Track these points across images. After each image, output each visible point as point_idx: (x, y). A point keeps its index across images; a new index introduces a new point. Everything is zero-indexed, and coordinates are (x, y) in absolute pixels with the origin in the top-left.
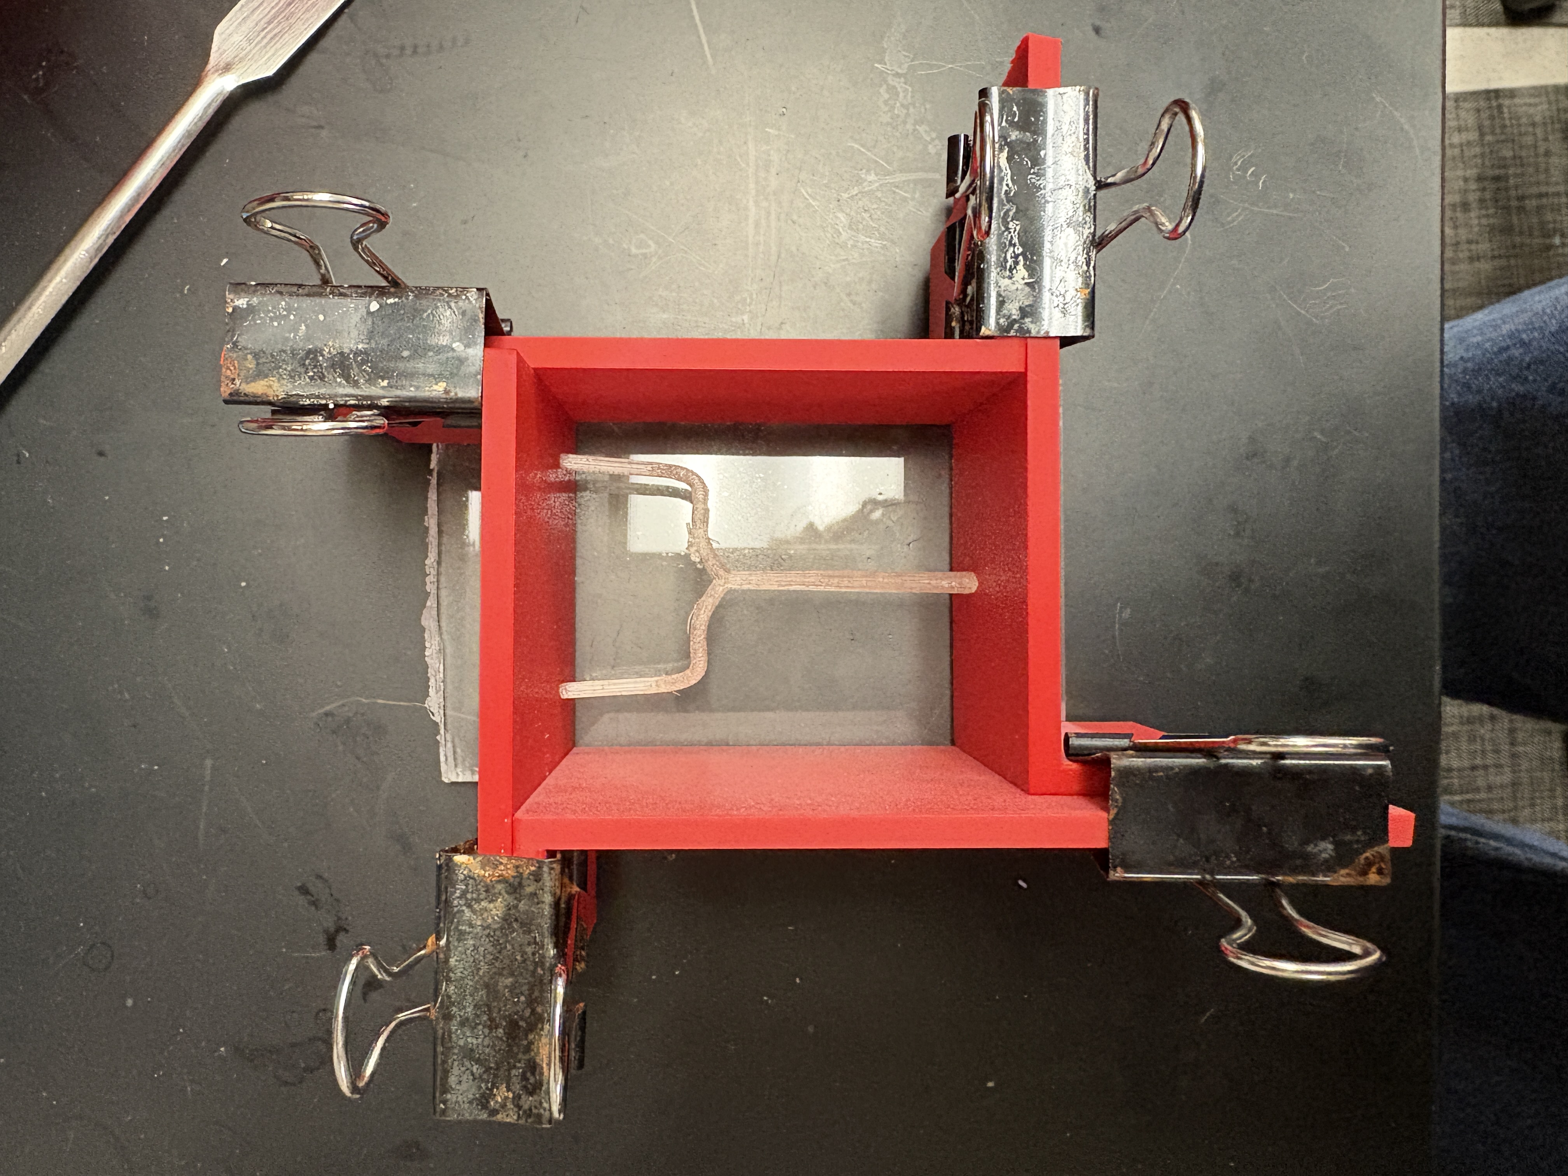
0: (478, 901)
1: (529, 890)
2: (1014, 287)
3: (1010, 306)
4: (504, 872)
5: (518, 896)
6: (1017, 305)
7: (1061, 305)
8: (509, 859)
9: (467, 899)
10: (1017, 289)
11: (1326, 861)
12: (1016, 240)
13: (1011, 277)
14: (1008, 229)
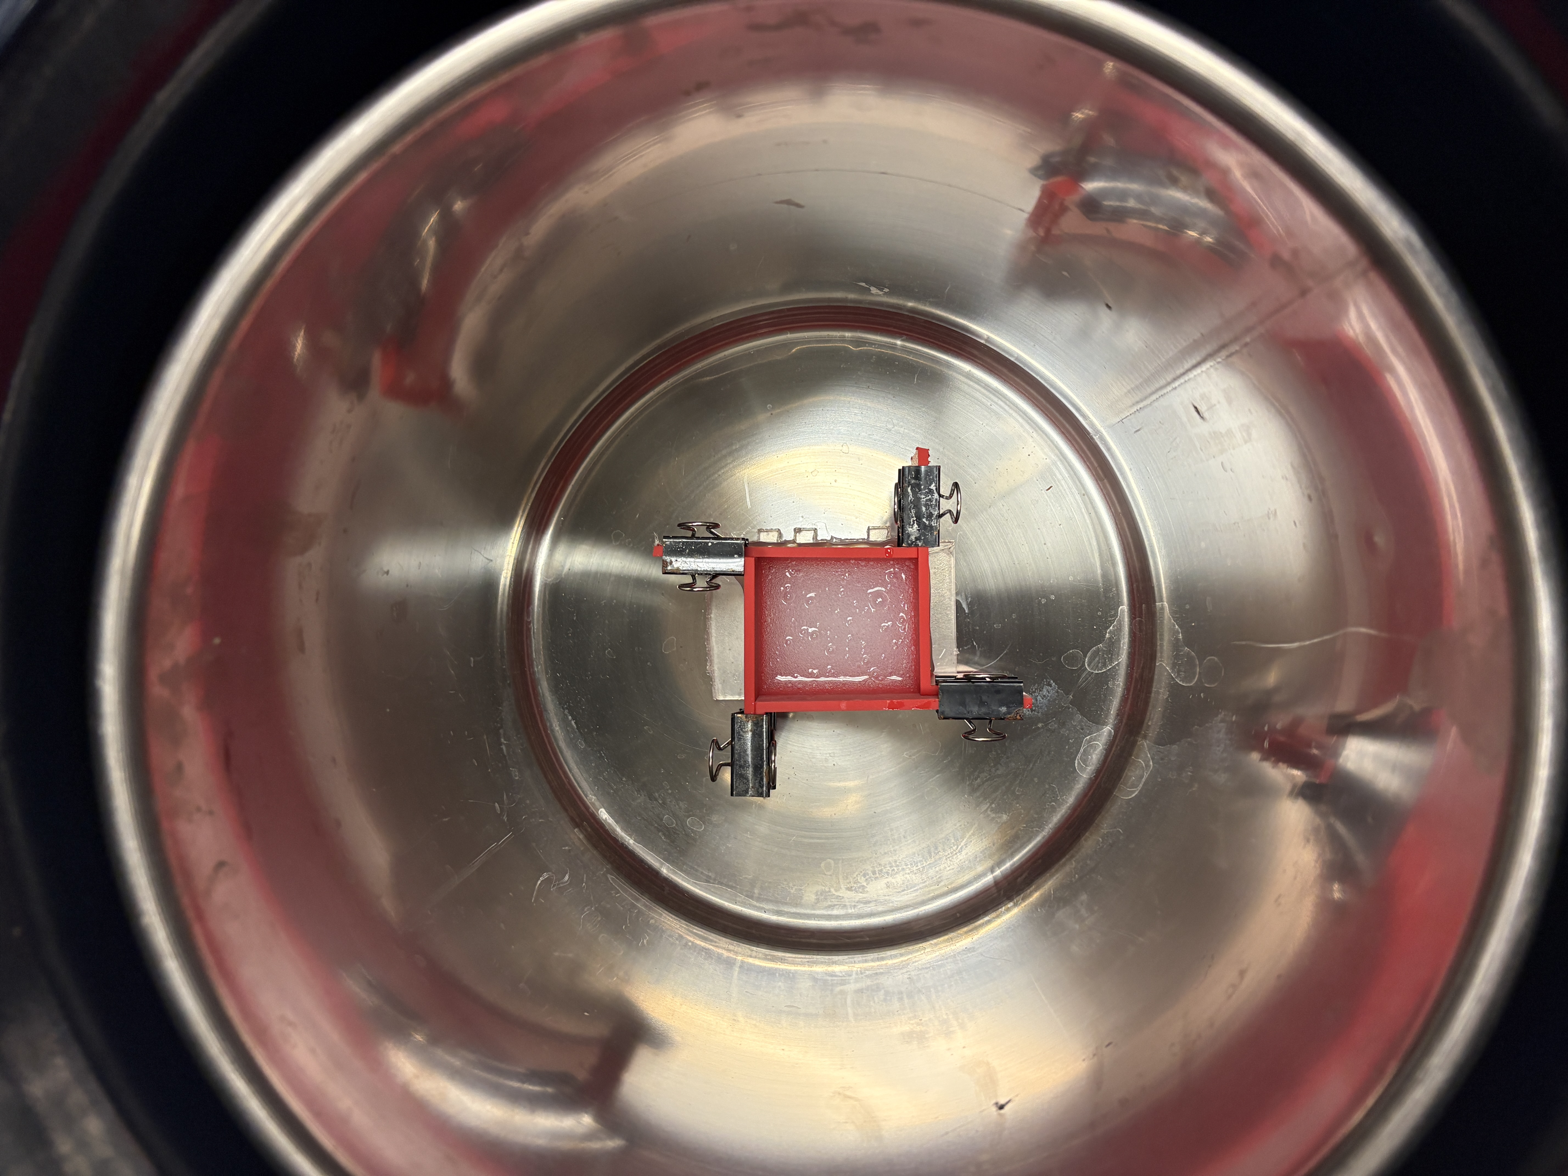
1: (760, 724)
2: (913, 531)
3: (912, 537)
6: (914, 536)
8: (754, 715)
9: (741, 728)
11: (1004, 713)
12: (914, 516)
13: (912, 528)
14: (911, 512)
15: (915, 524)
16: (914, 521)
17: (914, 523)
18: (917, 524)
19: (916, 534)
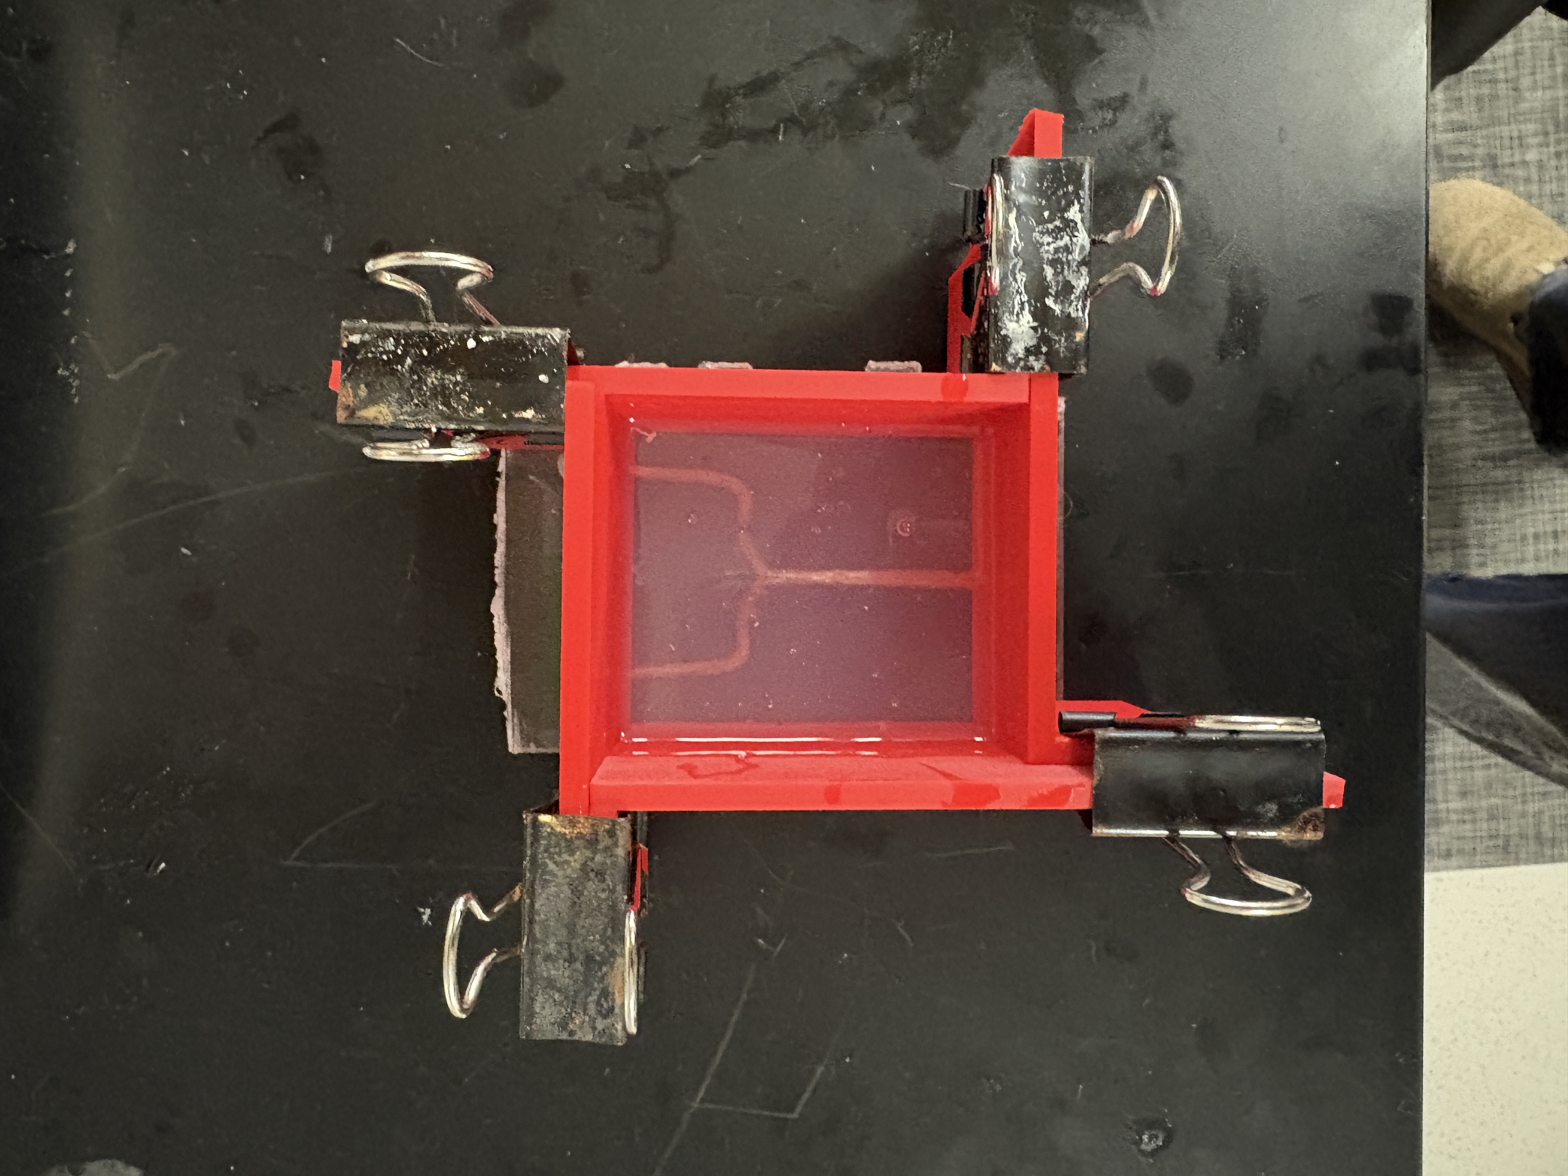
0: (559, 854)
1: (604, 844)
3: (1017, 347)
4: (582, 830)
5: (594, 849)
6: (1022, 346)
8: (586, 819)
9: (550, 853)
10: (1023, 332)
11: (1272, 819)
12: (1022, 289)
13: (1017, 322)
14: (1015, 280)
15: (1026, 312)
16: (1022, 303)
17: (1022, 309)
18: (1029, 310)
19: (1026, 338)
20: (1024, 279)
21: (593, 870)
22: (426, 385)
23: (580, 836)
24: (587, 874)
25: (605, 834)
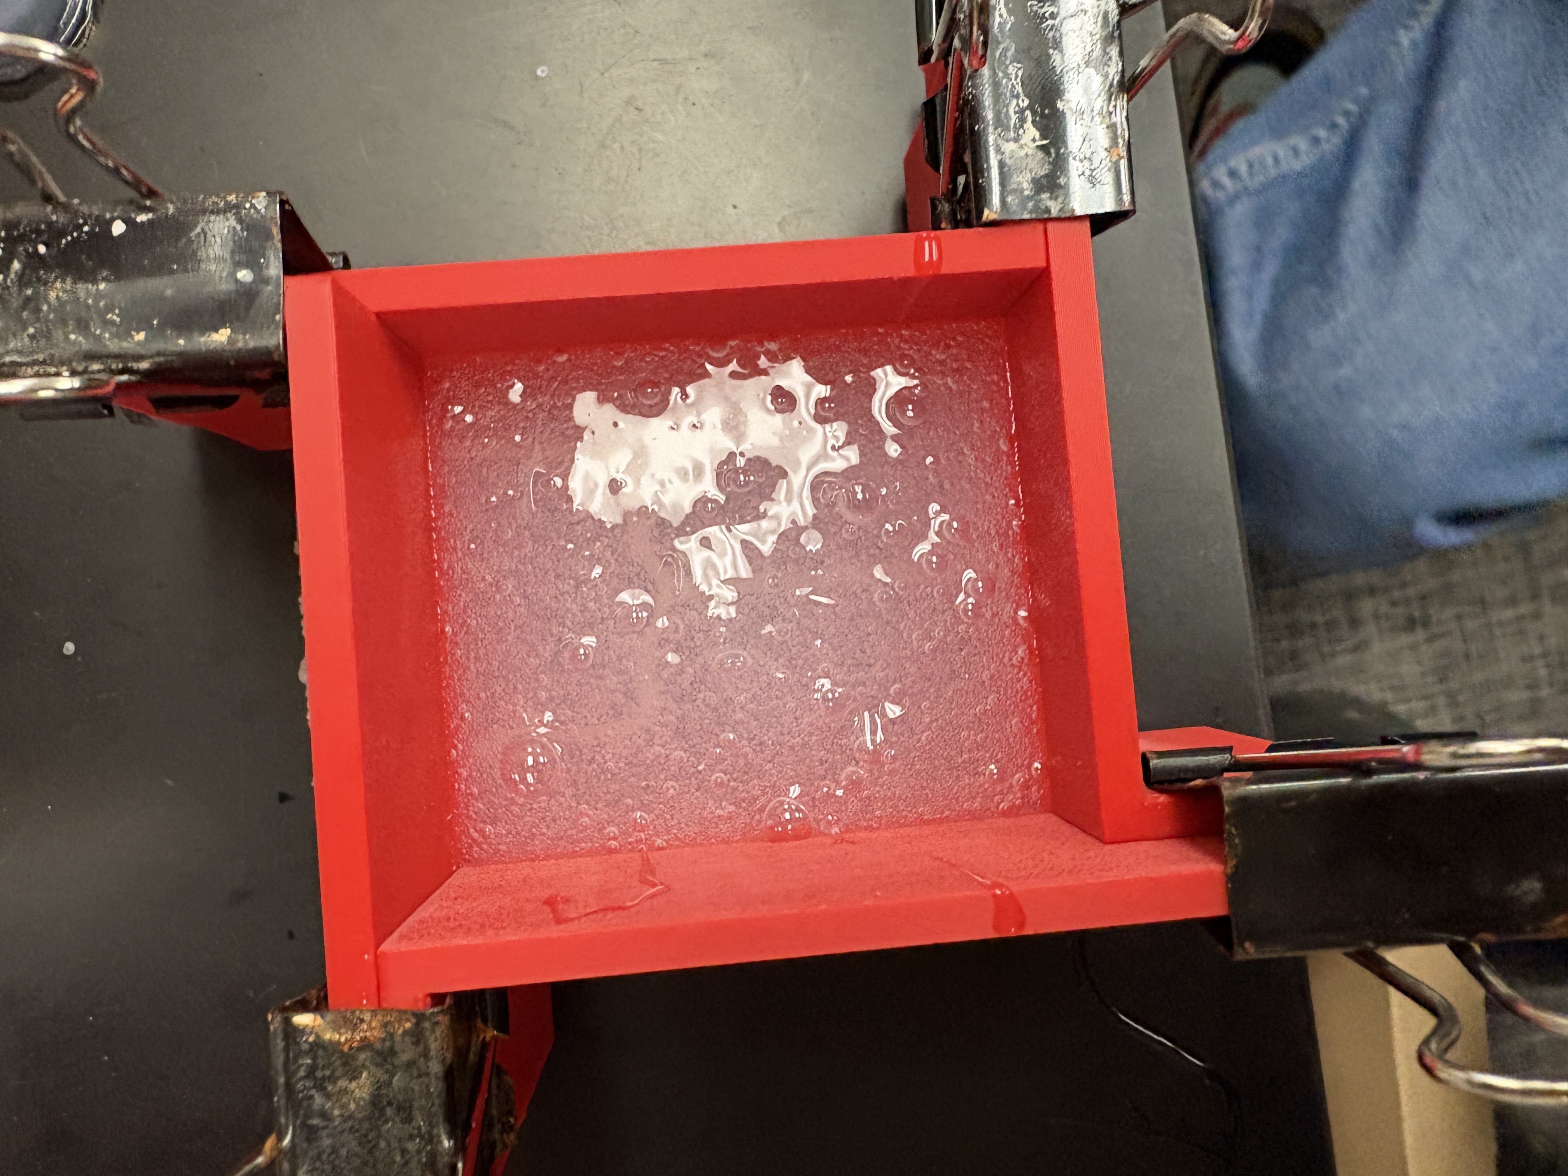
0: (333, 1079)
1: (404, 1057)
2: (1022, 153)
3: (1020, 179)
4: (368, 1034)
5: (390, 1067)
6: (1029, 176)
7: (1088, 173)
8: (374, 1013)
9: (315, 1079)
10: (1027, 155)
11: (1534, 906)
12: (1019, 89)
13: (1016, 140)
14: (1007, 75)
15: (1029, 125)
16: (1021, 112)
17: (1022, 120)
18: (1033, 122)
19: (1033, 164)
20: (1020, 73)
21: (390, 1103)
22: (49, 304)
23: (365, 1045)
24: (382, 1111)
25: (407, 1039)
